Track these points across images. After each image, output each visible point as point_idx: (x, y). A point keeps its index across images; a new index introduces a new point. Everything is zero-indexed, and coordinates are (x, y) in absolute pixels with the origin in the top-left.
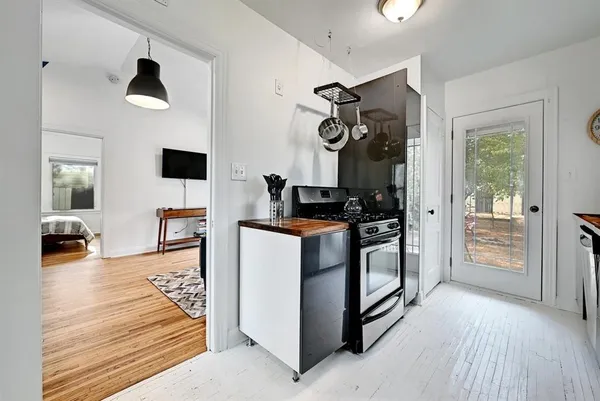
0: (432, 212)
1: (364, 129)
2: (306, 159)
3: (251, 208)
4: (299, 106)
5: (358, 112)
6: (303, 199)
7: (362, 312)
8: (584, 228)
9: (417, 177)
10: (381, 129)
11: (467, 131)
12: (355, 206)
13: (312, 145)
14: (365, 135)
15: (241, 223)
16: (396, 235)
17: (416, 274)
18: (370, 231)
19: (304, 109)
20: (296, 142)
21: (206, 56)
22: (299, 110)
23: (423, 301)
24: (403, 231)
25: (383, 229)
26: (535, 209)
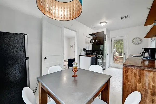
0: (108, 54)
3: (81, 53)
4: (87, 37)
6: (88, 52)
9: (105, 48)
11: (114, 40)
12: (95, 53)
15: (80, 56)
17: (105, 66)
20: (86, 43)
21: (75, 31)
23: (106, 69)
24: (103, 57)
25: (100, 57)
26: (125, 54)
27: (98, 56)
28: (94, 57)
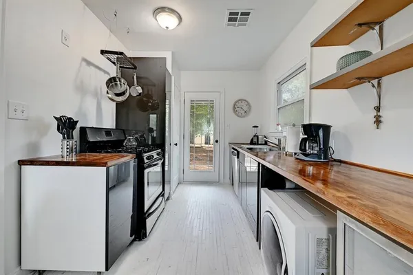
0: (176, 145)
1: (140, 90)
2: (90, 105)
3: (35, 146)
4: (85, 60)
5: (135, 77)
6: (91, 138)
7: (145, 211)
8: (233, 148)
10: (148, 91)
11: (191, 101)
12: (132, 142)
13: (96, 94)
14: (140, 94)
15: (23, 163)
16: (161, 159)
17: (170, 182)
18: (149, 158)
19: (89, 63)
22: (84, 63)
23: (173, 196)
24: (164, 157)
25: (156, 156)
26: (217, 141)
27: (145, 155)
28: (127, 164)
